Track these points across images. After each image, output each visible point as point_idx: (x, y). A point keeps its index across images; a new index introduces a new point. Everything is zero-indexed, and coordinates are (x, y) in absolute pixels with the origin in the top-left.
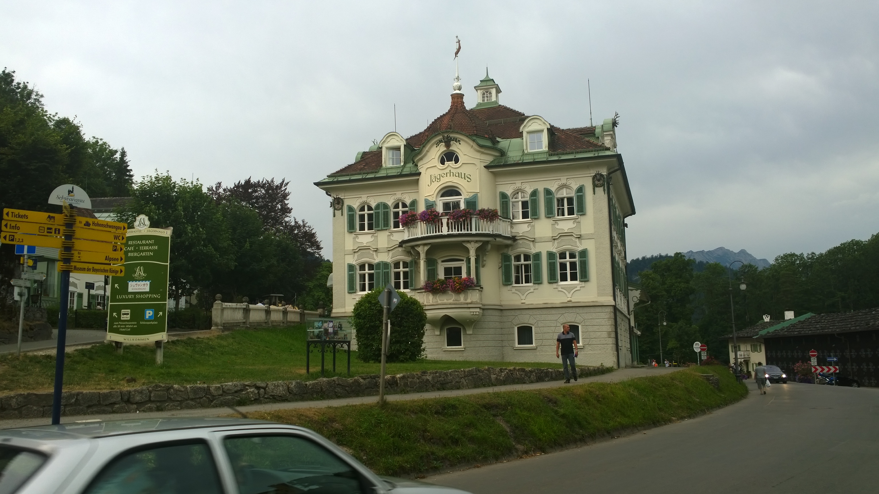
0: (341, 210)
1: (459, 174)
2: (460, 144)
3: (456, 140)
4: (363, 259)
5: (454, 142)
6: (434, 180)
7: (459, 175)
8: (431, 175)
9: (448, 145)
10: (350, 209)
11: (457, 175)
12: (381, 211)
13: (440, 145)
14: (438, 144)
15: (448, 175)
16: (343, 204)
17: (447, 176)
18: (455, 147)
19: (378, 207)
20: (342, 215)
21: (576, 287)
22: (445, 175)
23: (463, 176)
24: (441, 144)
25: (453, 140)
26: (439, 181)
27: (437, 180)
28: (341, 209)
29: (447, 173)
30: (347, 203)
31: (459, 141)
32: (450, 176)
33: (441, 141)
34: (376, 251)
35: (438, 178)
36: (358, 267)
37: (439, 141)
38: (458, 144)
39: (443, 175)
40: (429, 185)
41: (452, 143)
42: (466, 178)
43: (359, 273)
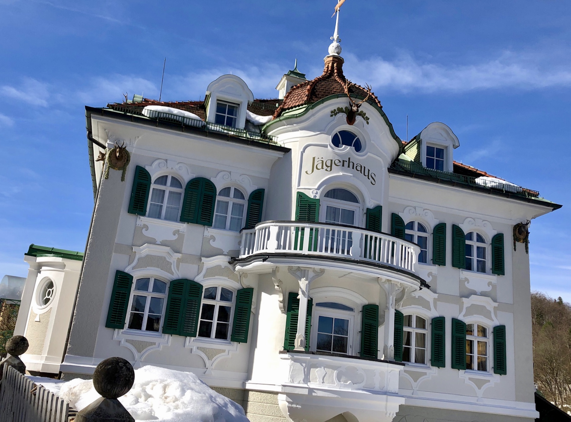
0: (121, 171)
2: (368, 123)
3: (364, 115)
4: (149, 268)
5: (361, 117)
7: (362, 169)
8: (314, 158)
10: (142, 173)
12: (200, 192)
13: (338, 115)
15: (346, 164)
16: (128, 162)
17: (343, 166)
18: (360, 126)
19: (194, 183)
21: (489, 382)
24: (341, 114)
28: (123, 168)
29: (344, 161)
31: (367, 119)
32: (349, 167)
35: (329, 164)
36: (134, 281)
37: (338, 109)
38: (365, 122)
39: (337, 162)
40: (310, 171)
41: (359, 119)
42: (370, 177)
43: (133, 293)
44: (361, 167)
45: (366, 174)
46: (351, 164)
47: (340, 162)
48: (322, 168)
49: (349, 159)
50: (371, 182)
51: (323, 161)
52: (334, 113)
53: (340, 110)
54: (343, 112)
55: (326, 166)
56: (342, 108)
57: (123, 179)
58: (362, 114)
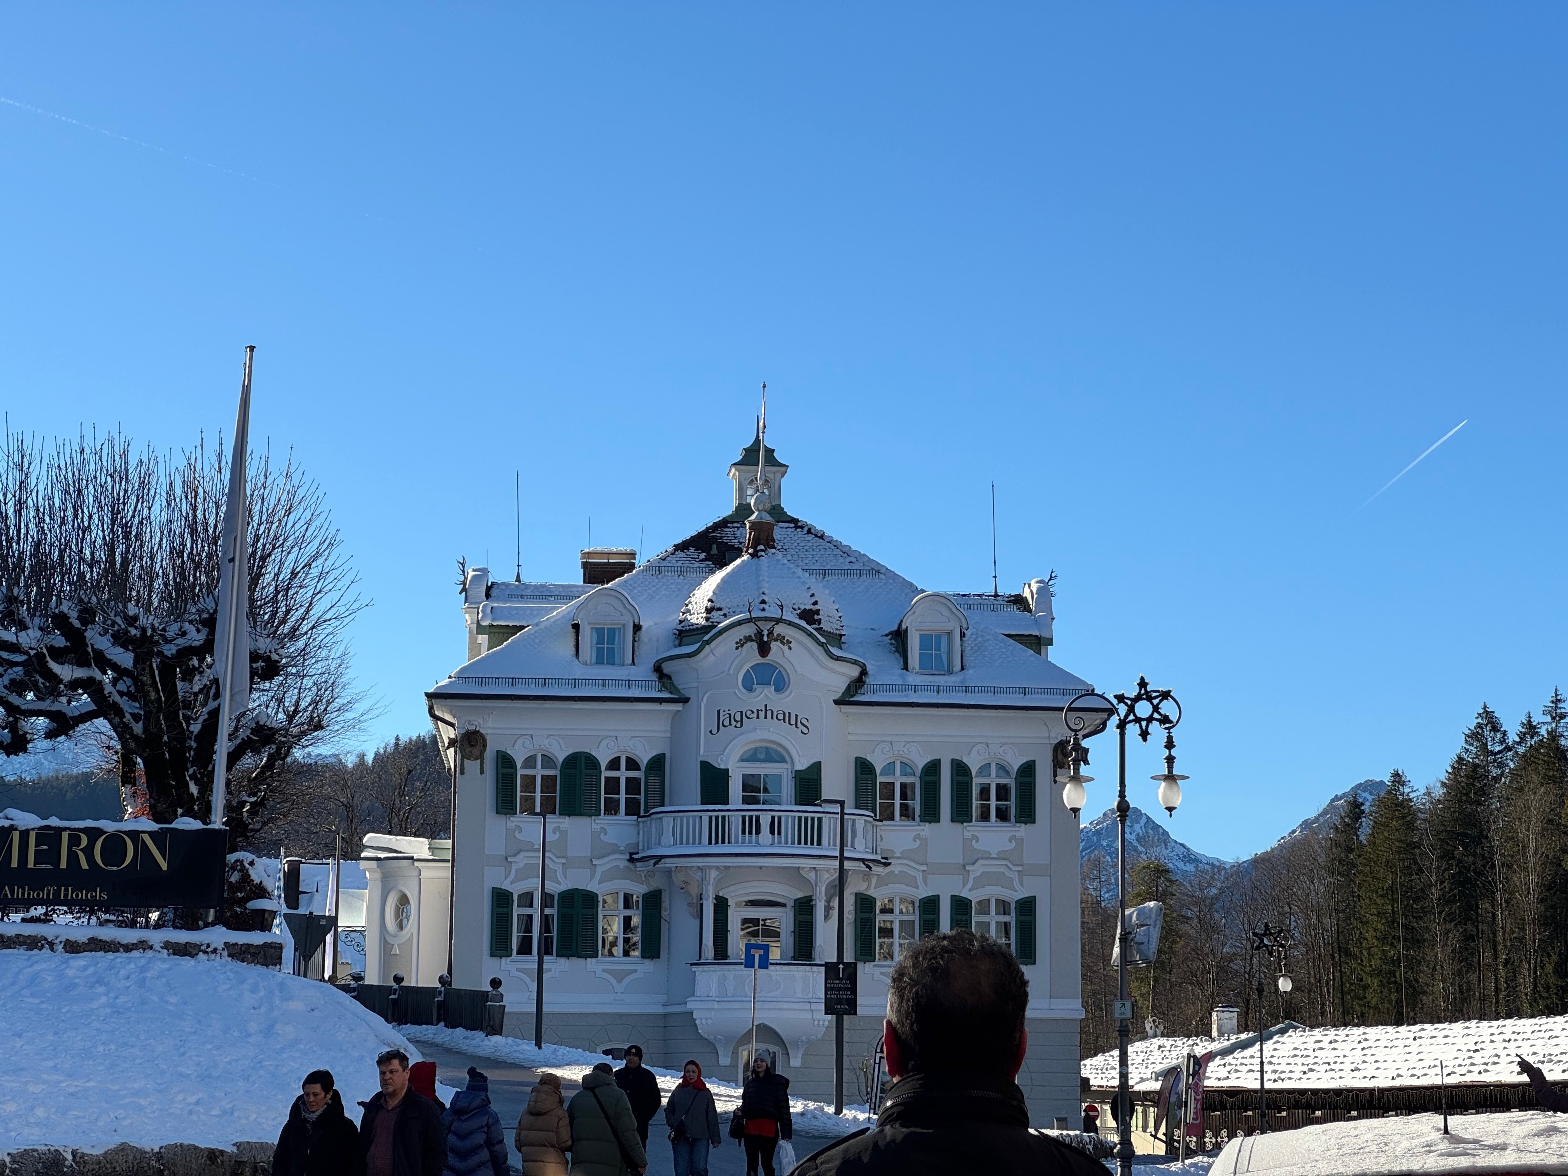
0: (479, 761)
2: (790, 648)
4: (529, 881)
5: (778, 643)
7: (786, 718)
8: (719, 712)
9: (764, 650)
10: (504, 759)
11: (781, 717)
12: (578, 771)
13: (746, 645)
15: (762, 714)
16: (484, 747)
17: (758, 717)
18: (778, 653)
19: (569, 761)
22: (755, 715)
24: (749, 643)
25: (776, 640)
27: (733, 723)
28: (481, 756)
29: (758, 711)
30: (493, 745)
31: (791, 643)
32: (766, 717)
35: (738, 718)
36: (515, 898)
37: (745, 637)
38: (786, 648)
39: (749, 713)
40: (714, 732)
41: (775, 645)
42: (799, 724)
43: (516, 911)
44: (784, 714)
45: (793, 722)
46: (769, 713)
47: (753, 712)
48: (730, 724)
49: (766, 706)
50: (802, 732)
51: (730, 715)
52: (740, 644)
53: (748, 639)
54: (752, 641)
55: (735, 721)
56: (750, 636)
57: (482, 772)
58: (781, 639)
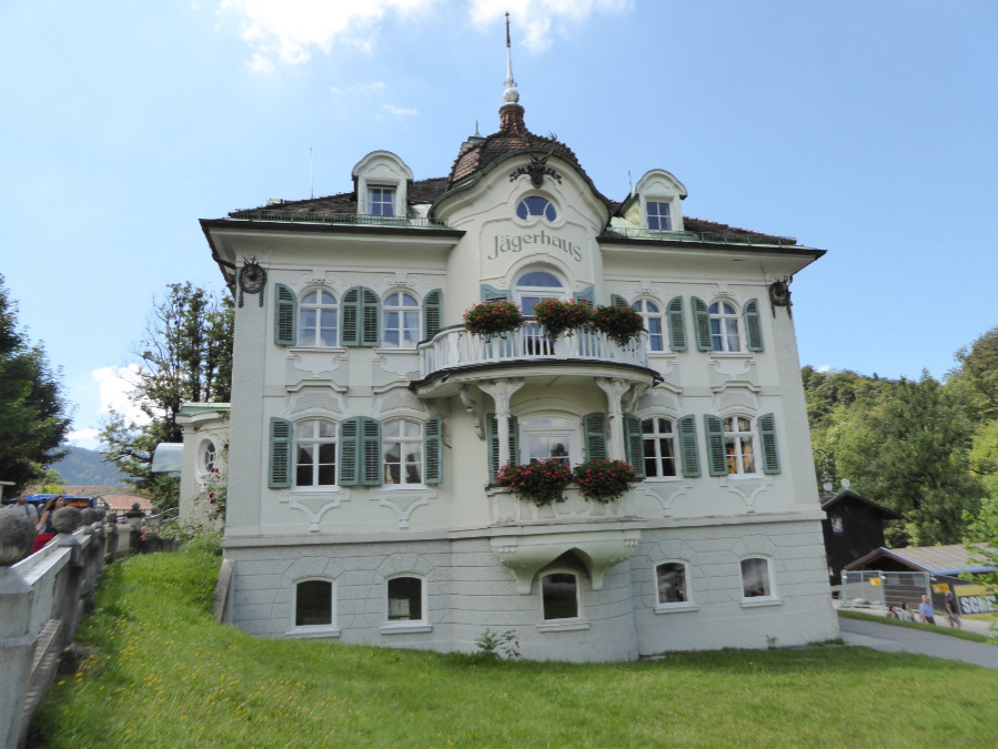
0: (257, 295)
1: (560, 241)
2: (560, 182)
3: (552, 173)
4: (310, 411)
5: (550, 176)
6: (505, 247)
7: (562, 244)
8: (496, 238)
9: (537, 182)
10: (284, 293)
11: (557, 243)
12: (360, 305)
13: (519, 178)
14: (514, 175)
15: (539, 239)
16: (264, 280)
17: (535, 242)
18: (549, 185)
19: (351, 296)
20: (261, 304)
21: (759, 486)
22: (532, 240)
23: (567, 248)
24: (523, 176)
25: (547, 173)
26: (517, 249)
27: (512, 247)
28: (261, 290)
29: (535, 236)
30: (274, 279)
31: (559, 177)
32: (543, 242)
33: (521, 171)
34: (344, 392)
35: (516, 243)
36: (295, 428)
37: (519, 169)
38: (556, 181)
39: (526, 238)
40: (493, 256)
41: (547, 178)
42: (573, 252)
43: (296, 441)
46: (546, 239)
47: (531, 238)
48: (509, 249)
49: (542, 232)
50: (576, 259)
51: (508, 240)
52: (514, 177)
54: (525, 172)
55: (514, 245)
56: (523, 168)
